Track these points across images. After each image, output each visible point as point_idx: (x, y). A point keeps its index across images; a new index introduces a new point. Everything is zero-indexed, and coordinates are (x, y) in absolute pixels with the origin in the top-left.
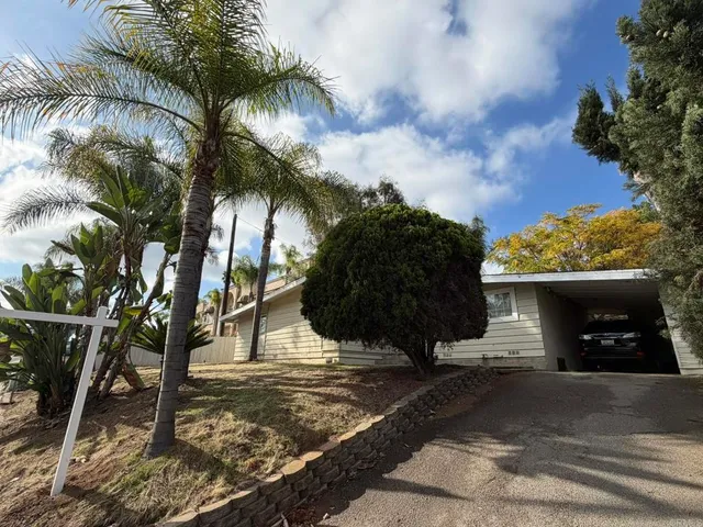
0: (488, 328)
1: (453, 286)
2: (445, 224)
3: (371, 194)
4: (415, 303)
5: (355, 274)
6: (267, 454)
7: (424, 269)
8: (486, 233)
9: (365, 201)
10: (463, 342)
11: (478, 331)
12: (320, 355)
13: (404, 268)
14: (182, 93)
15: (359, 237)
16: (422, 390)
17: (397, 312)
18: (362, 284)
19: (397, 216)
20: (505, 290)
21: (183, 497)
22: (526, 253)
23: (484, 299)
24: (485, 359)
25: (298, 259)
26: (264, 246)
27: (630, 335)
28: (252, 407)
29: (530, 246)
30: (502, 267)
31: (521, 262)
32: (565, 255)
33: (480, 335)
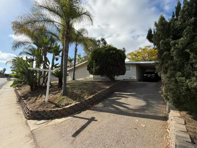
0: (126, 73)
1: (119, 64)
2: (119, 50)
3: (99, 41)
4: (112, 68)
5: (99, 61)
6: (85, 95)
7: (114, 60)
8: (126, 51)
9: (98, 43)
10: (120, 76)
11: (123, 73)
12: (89, 79)
13: (110, 60)
14: (59, 17)
15: (100, 53)
16: (113, 85)
17: (108, 69)
18: (101, 63)
19: (109, 49)
20: (129, 65)
21: (71, 102)
22: (134, 57)
23: (125, 67)
24: (124, 79)
25: (81, 57)
26: (75, 54)
27: (154, 75)
28: (80, 88)
29: (135, 55)
30: (129, 60)
31: (133, 59)
32: (143, 57)
33: (124, 74)
